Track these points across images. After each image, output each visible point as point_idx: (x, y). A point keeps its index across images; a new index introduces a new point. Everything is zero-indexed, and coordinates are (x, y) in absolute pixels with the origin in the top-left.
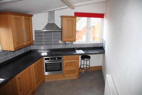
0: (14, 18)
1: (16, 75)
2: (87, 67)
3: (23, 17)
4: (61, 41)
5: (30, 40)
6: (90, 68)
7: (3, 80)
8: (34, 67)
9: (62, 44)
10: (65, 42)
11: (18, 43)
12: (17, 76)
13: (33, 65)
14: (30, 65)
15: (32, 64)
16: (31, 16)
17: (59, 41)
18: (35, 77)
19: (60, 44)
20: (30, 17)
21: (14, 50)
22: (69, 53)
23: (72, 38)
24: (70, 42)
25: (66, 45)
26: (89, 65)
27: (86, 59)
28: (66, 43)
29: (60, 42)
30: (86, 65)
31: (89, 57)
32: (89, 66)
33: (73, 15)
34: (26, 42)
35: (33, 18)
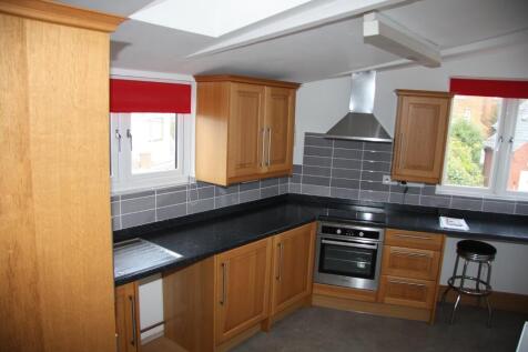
0: (239, 92)
1: (217, 253)
2: (478, 290)
3: (267, 90)
4: (389, 177)
5: (283, 161)
6: (489, 293)
7: (178, 256)
8: (279, 245)
9: (394, 189)
10: (404, 182)
11: (243, 166)
12: (218, 259)
13: (277, 238)
14: (267, 236)
15: (272, 234)
16: (296, 86)
17: (385, 177)
18: (277, 278)
19: (386, 187)
20: (291, 91)
21: (225, 184)
22: (417, 222)
23: (430, 169)
24: (422, 186)
25: (405, 192)
26: (485, 280)
27: (475, 256)
28: (409, 185)
29: (387, 180)
30: (478, 280)
31: (491, 252)
32: (487, 284)
33: (446, 88)
34: (267, 164)
35: (299, 93)
